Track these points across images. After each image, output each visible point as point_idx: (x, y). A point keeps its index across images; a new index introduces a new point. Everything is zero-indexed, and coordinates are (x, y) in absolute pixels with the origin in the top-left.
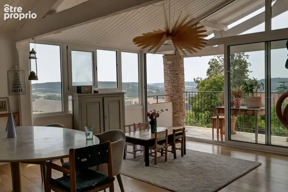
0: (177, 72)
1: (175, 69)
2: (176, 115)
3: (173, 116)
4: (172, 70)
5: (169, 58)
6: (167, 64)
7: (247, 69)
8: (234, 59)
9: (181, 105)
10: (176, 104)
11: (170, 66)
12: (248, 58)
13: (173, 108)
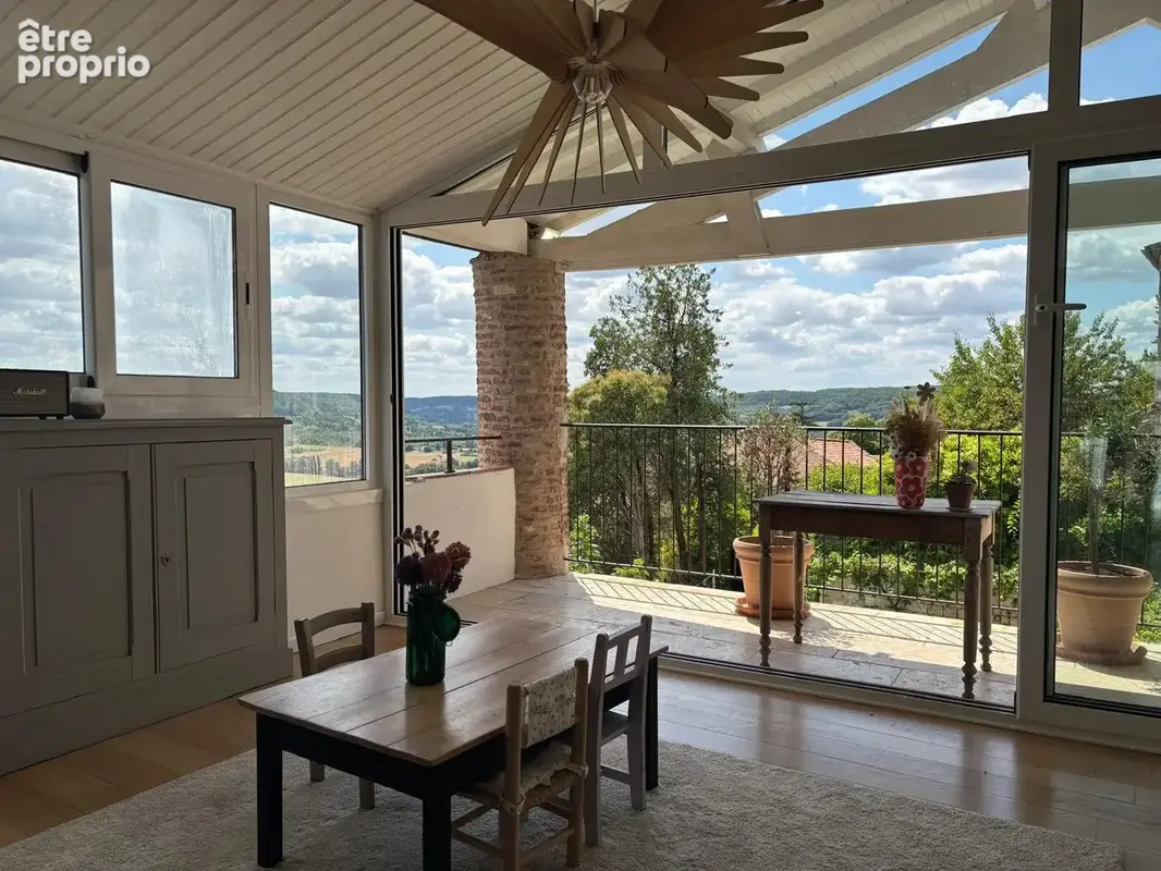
0: (540, 337)
1: (529, 323)
2: (530, 529)
3: (519, 530)
4: (517, 323)
5: (503, 271)
6: (492, 299)
7: (715, 356)
8: (677, 321)
9: (551, 481)
10: (531, 478)
11: (506, 306)
12: (718, 320)
13: (519, 496)
